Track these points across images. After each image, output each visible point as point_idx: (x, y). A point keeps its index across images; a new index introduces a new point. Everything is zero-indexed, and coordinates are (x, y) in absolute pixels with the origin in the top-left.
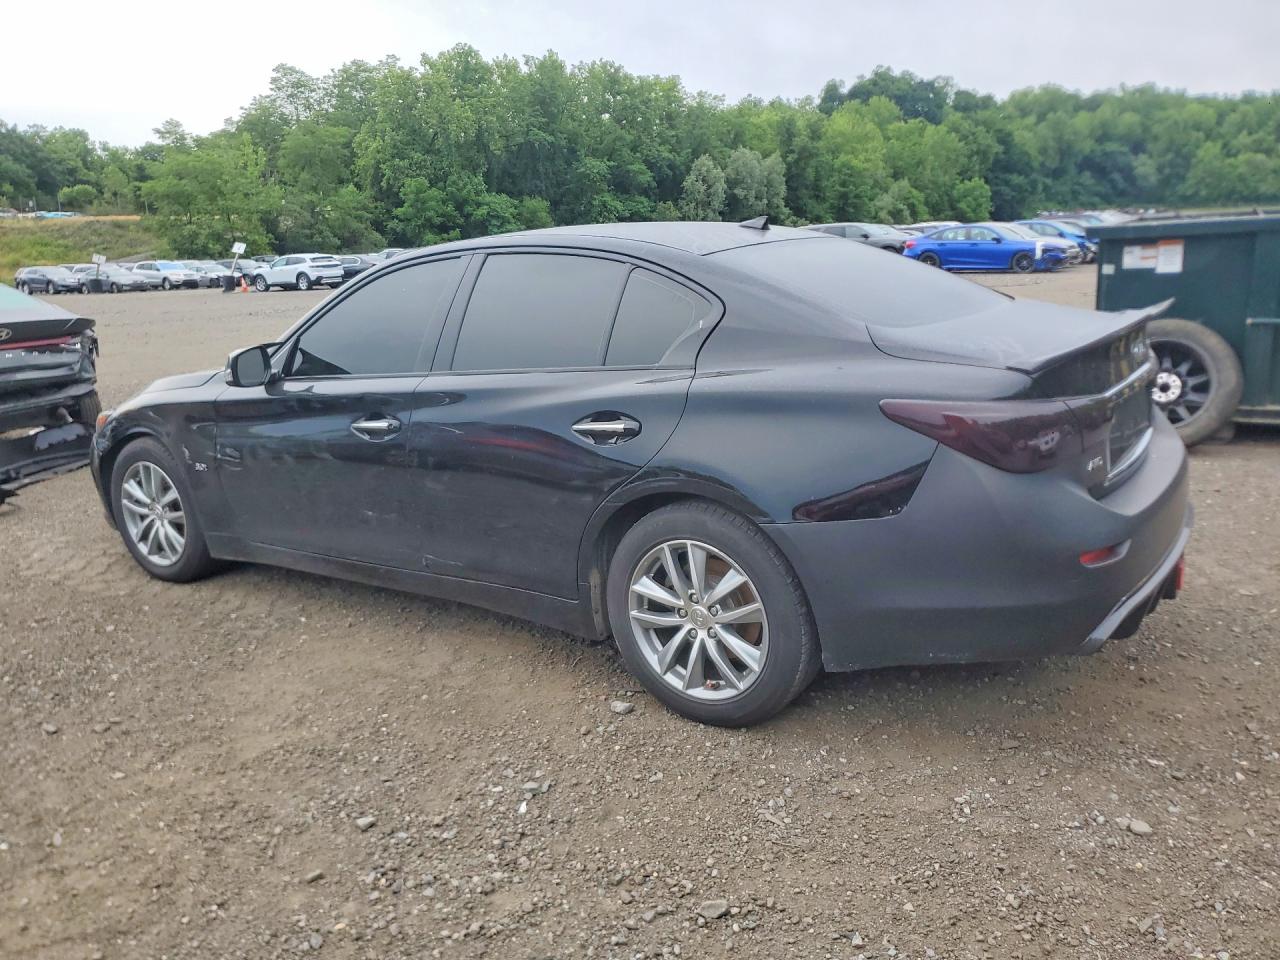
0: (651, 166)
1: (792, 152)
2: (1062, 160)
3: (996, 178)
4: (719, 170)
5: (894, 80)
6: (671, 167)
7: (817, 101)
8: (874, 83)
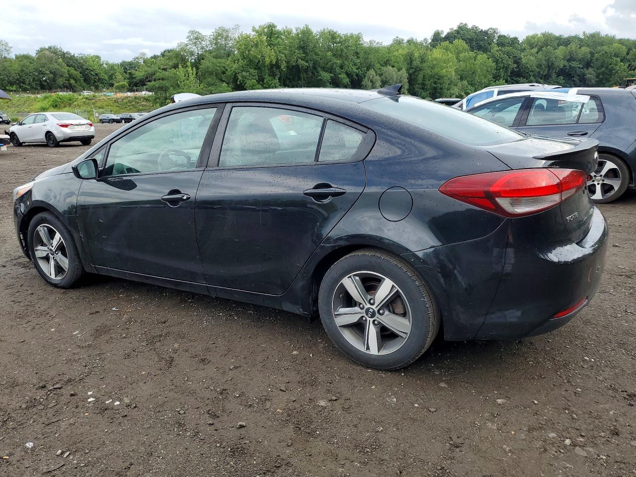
0: (348, 75)
1: (412, 68)
2: (549, 70)
3: (513, 79)
4: (378, 76)
5: (468, 30)
6: (357, 75)
7: (430, 41)
8: (458, 32)
